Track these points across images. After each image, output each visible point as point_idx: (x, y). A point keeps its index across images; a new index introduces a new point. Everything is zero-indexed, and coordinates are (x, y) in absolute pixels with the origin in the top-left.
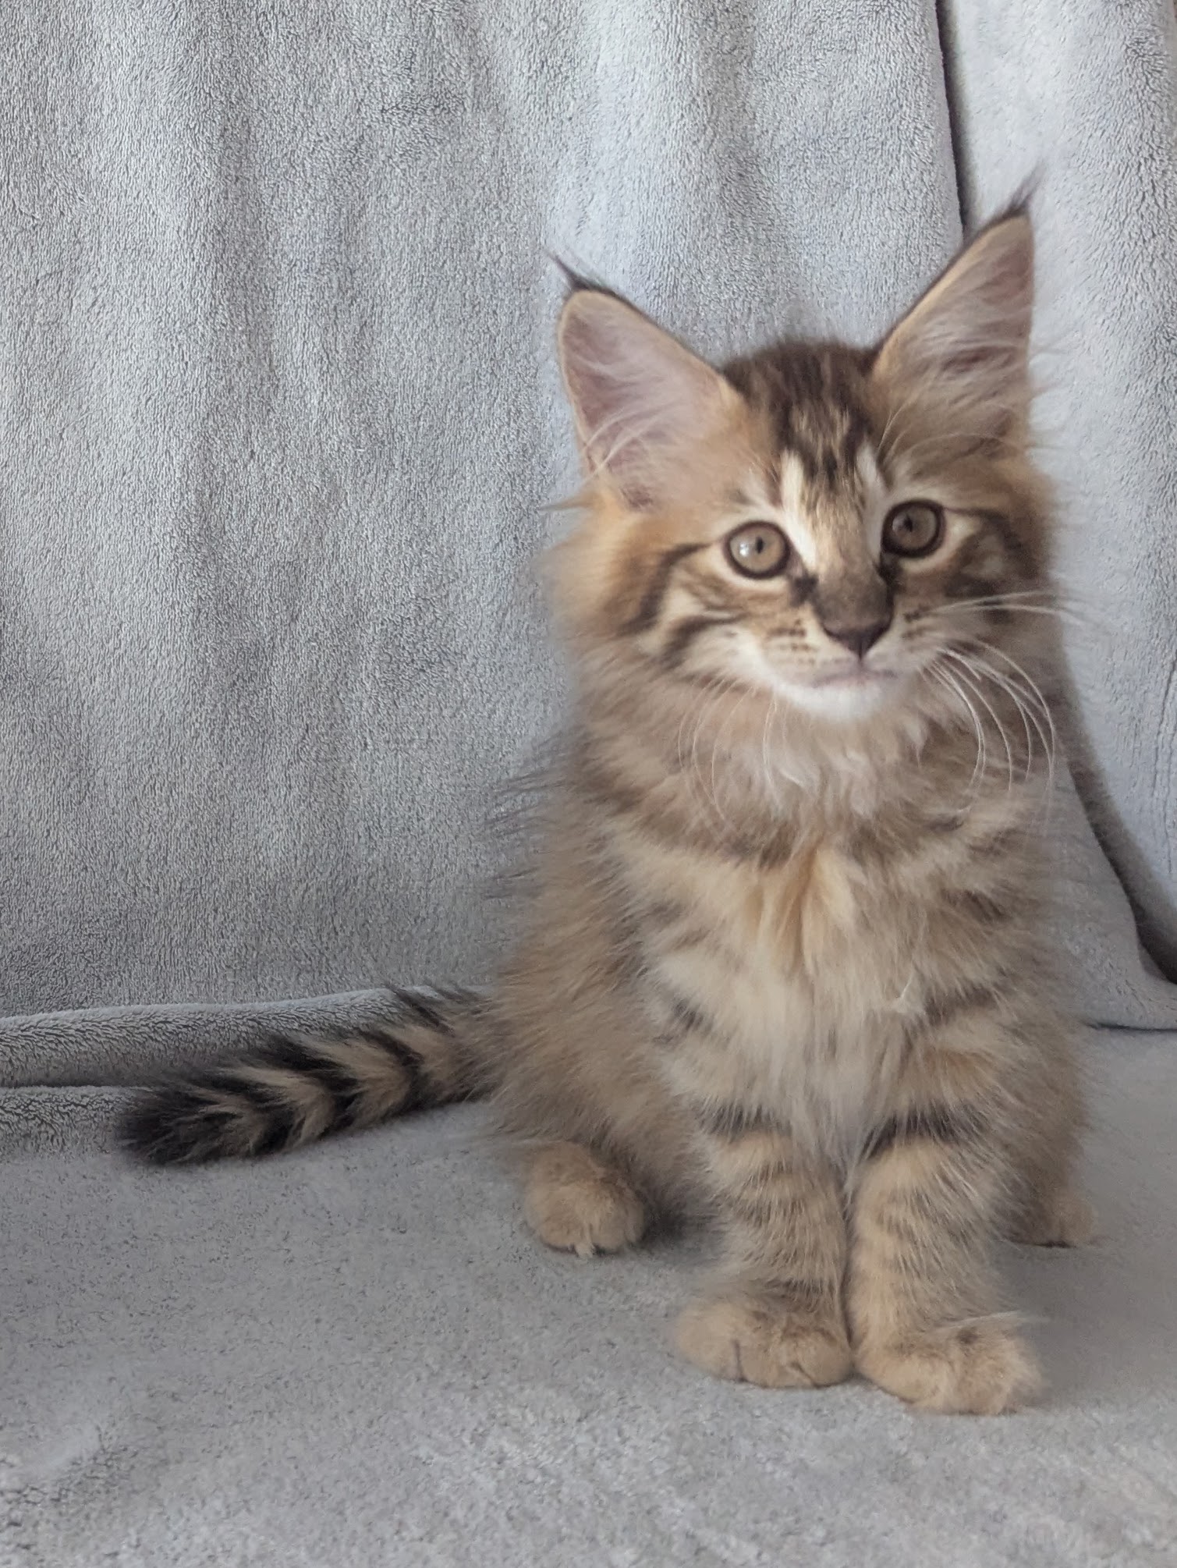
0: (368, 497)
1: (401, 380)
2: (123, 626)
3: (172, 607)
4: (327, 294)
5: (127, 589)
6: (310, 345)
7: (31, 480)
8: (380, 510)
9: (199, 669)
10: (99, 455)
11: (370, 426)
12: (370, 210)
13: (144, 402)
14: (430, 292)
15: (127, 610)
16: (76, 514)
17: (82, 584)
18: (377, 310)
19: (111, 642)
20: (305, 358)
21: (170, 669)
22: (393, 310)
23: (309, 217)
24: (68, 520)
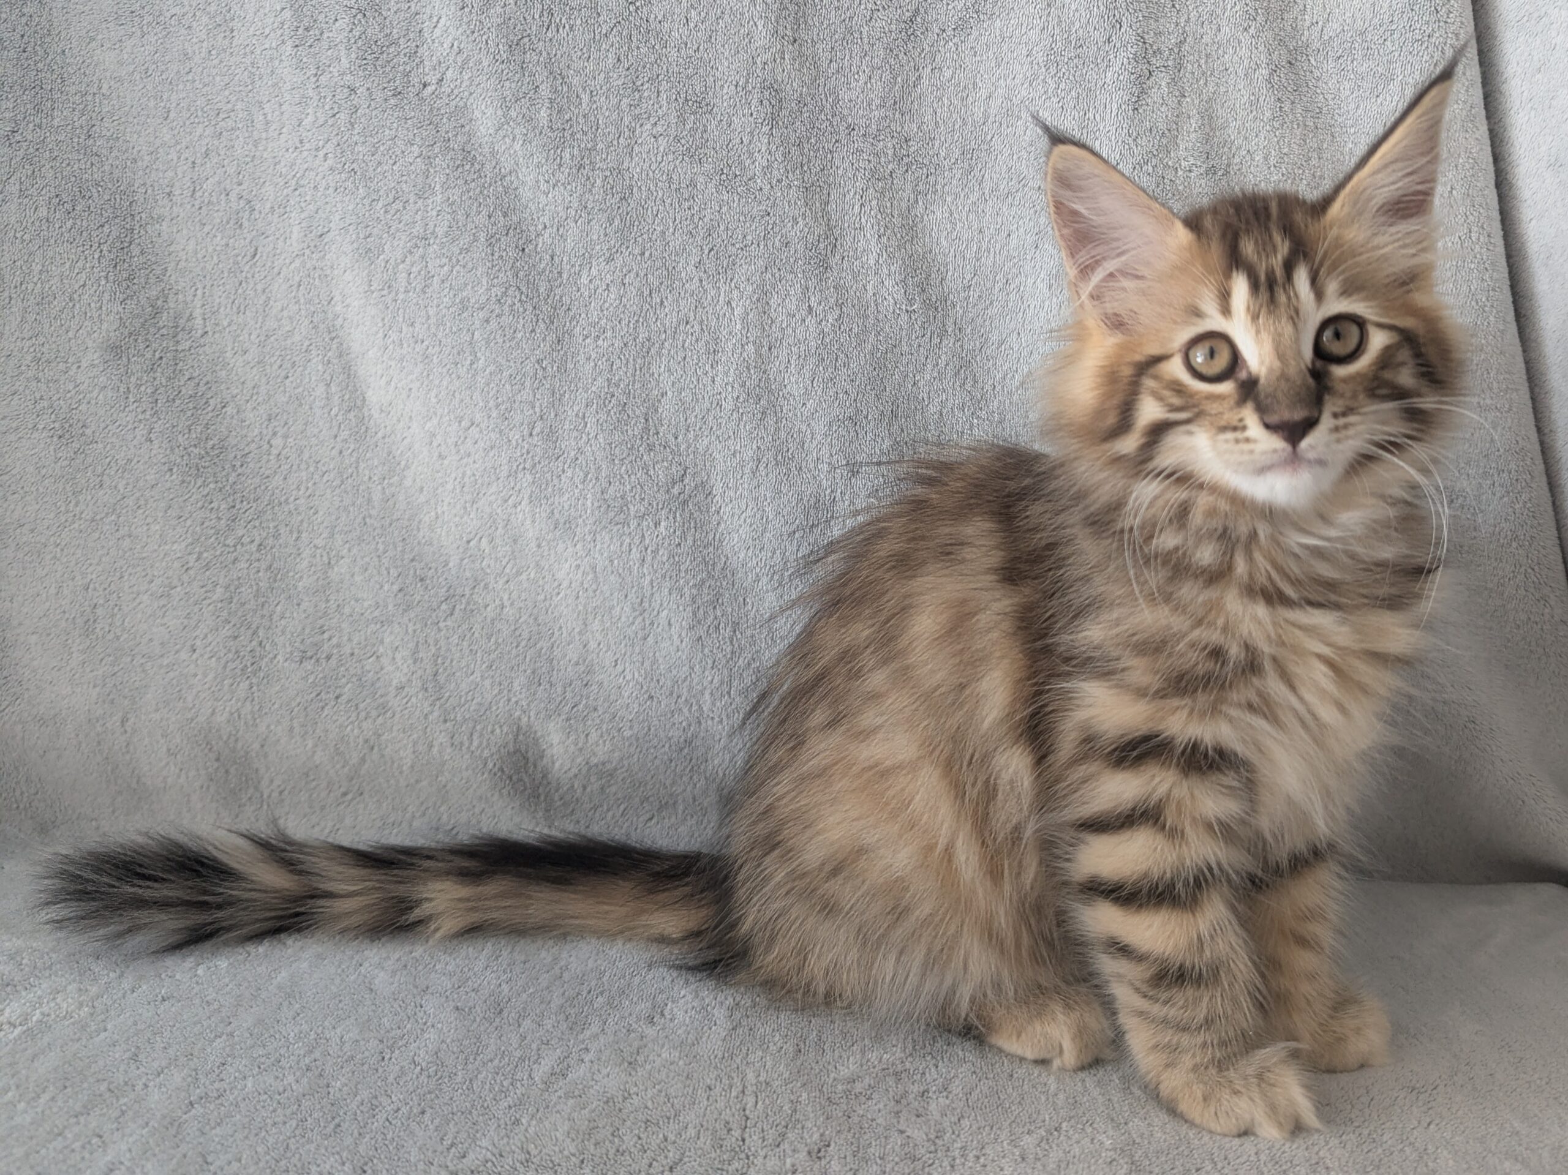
0: (923, 360)
1: (952, 251)
2: (688, 471)
3: (734, 455)
4: (883, 159)
5: (691, 435)
6: (867, 208)
7: (593, 325)
8: (936, 374)
9: (758, 516)
10: (662, 302)
11: (923, 291)
12: (925, 81)
13: (706, 252)
14: (980, 165)
15: (691, 456)
16: (639, 361)
17: (647, 429)
18: (932, 179)
19: (676, 487)
20: (863, 220)
21: (733, 515)
22: (946, 180)
23: (866, 83)
24: (630, 366)
